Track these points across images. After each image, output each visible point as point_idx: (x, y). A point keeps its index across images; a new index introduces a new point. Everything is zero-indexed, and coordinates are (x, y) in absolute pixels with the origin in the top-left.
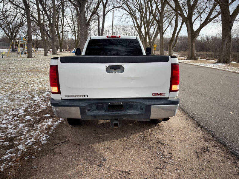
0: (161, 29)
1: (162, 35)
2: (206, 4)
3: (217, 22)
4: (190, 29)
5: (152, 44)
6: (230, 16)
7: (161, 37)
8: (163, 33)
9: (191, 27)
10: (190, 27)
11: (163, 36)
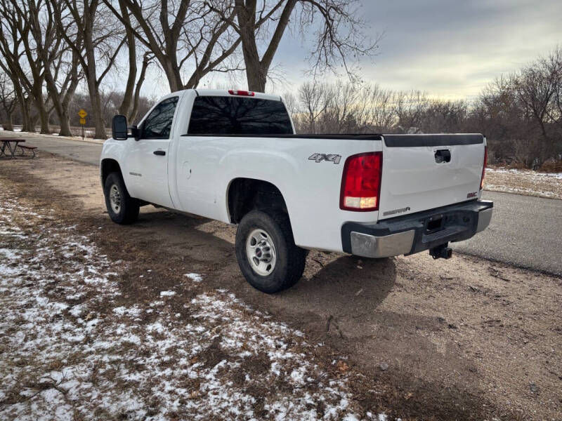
0: (90, 72)
1: (94, 89)
2: (201, 30)
3: (226, 71)
4: (174, 80)
5: (64, 108)
6: (260, 63)
7: (94, 93)
8: (97, 83)
9: (176, 75)
10: (174, 76)
11: (97, 91)
